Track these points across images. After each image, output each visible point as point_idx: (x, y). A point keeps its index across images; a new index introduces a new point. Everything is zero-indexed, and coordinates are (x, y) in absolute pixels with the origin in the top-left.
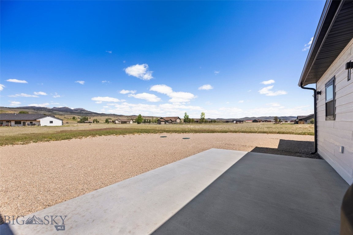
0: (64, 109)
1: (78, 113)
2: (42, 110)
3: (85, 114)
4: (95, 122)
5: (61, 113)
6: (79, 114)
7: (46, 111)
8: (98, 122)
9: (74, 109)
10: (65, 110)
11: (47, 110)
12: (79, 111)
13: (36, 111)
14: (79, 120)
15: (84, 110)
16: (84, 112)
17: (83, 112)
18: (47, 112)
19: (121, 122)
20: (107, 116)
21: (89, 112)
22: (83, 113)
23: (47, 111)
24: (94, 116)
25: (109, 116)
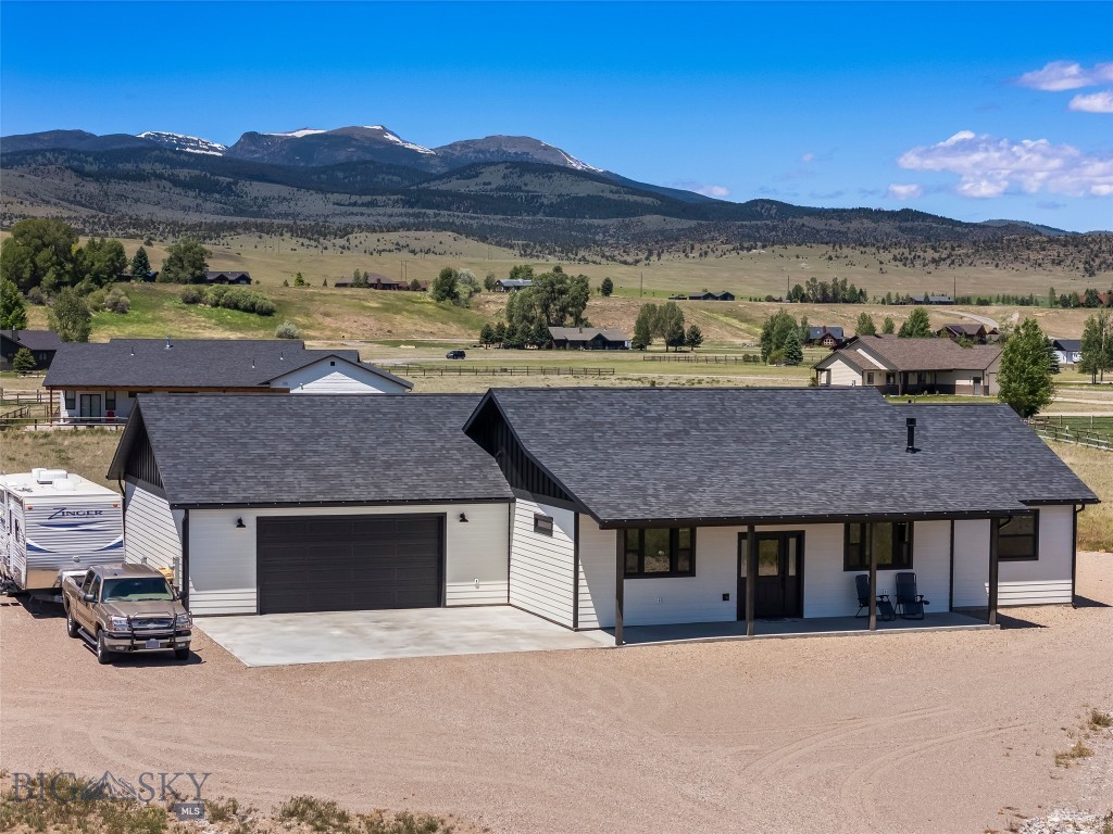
0: (341, 156)
1: (481, 203)
2: (140, 177)
3: (554, 210)
4: (658, 343)
5: (313, 204)
6: (495, 220)
7: (176, 182)
8: (695, 339)
9: (445, 154)
10: (347, 166)
11: (183, 173)
12: (494, 178)
13: (91, 187)
14: (495, 307)
15: (553, 169)
16: (548, 190)
17: (533, 184)
18: (190, 199)
19: (889, 375)
20: (808, 237)
21: (606, 192)
22: (532, 204)
23: (187, 185)
24: (657, 244)
25: (835, 239)
